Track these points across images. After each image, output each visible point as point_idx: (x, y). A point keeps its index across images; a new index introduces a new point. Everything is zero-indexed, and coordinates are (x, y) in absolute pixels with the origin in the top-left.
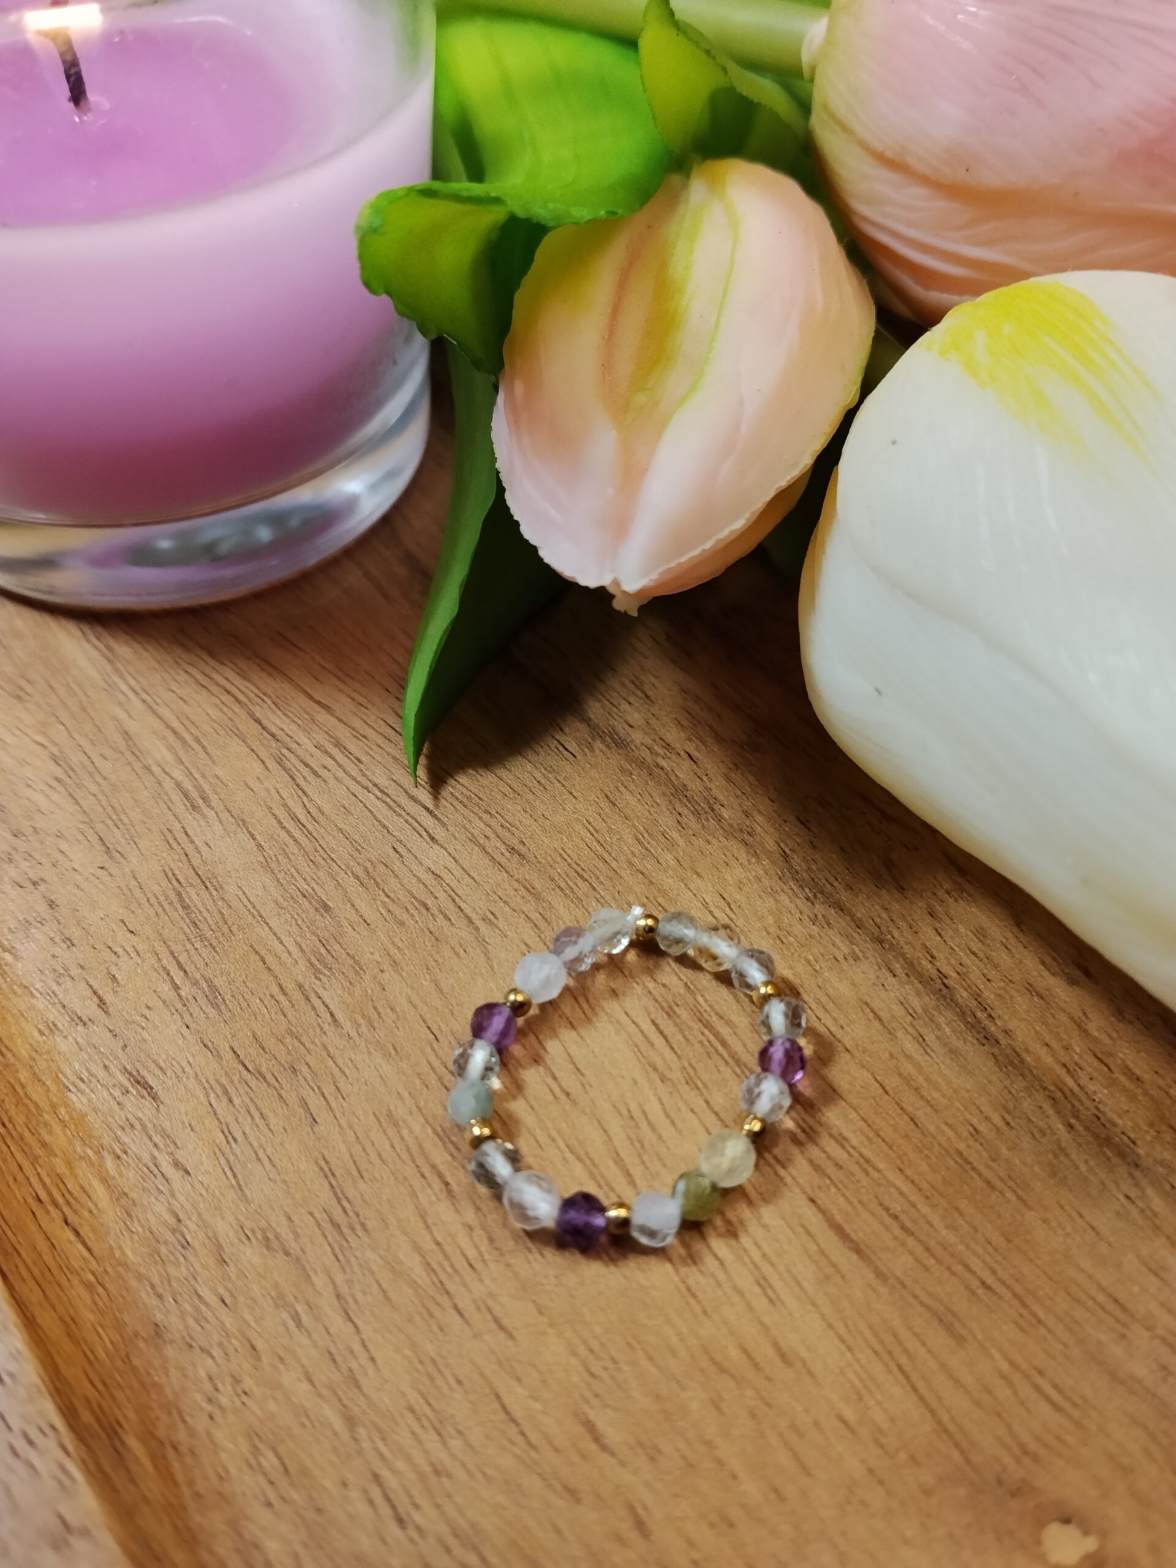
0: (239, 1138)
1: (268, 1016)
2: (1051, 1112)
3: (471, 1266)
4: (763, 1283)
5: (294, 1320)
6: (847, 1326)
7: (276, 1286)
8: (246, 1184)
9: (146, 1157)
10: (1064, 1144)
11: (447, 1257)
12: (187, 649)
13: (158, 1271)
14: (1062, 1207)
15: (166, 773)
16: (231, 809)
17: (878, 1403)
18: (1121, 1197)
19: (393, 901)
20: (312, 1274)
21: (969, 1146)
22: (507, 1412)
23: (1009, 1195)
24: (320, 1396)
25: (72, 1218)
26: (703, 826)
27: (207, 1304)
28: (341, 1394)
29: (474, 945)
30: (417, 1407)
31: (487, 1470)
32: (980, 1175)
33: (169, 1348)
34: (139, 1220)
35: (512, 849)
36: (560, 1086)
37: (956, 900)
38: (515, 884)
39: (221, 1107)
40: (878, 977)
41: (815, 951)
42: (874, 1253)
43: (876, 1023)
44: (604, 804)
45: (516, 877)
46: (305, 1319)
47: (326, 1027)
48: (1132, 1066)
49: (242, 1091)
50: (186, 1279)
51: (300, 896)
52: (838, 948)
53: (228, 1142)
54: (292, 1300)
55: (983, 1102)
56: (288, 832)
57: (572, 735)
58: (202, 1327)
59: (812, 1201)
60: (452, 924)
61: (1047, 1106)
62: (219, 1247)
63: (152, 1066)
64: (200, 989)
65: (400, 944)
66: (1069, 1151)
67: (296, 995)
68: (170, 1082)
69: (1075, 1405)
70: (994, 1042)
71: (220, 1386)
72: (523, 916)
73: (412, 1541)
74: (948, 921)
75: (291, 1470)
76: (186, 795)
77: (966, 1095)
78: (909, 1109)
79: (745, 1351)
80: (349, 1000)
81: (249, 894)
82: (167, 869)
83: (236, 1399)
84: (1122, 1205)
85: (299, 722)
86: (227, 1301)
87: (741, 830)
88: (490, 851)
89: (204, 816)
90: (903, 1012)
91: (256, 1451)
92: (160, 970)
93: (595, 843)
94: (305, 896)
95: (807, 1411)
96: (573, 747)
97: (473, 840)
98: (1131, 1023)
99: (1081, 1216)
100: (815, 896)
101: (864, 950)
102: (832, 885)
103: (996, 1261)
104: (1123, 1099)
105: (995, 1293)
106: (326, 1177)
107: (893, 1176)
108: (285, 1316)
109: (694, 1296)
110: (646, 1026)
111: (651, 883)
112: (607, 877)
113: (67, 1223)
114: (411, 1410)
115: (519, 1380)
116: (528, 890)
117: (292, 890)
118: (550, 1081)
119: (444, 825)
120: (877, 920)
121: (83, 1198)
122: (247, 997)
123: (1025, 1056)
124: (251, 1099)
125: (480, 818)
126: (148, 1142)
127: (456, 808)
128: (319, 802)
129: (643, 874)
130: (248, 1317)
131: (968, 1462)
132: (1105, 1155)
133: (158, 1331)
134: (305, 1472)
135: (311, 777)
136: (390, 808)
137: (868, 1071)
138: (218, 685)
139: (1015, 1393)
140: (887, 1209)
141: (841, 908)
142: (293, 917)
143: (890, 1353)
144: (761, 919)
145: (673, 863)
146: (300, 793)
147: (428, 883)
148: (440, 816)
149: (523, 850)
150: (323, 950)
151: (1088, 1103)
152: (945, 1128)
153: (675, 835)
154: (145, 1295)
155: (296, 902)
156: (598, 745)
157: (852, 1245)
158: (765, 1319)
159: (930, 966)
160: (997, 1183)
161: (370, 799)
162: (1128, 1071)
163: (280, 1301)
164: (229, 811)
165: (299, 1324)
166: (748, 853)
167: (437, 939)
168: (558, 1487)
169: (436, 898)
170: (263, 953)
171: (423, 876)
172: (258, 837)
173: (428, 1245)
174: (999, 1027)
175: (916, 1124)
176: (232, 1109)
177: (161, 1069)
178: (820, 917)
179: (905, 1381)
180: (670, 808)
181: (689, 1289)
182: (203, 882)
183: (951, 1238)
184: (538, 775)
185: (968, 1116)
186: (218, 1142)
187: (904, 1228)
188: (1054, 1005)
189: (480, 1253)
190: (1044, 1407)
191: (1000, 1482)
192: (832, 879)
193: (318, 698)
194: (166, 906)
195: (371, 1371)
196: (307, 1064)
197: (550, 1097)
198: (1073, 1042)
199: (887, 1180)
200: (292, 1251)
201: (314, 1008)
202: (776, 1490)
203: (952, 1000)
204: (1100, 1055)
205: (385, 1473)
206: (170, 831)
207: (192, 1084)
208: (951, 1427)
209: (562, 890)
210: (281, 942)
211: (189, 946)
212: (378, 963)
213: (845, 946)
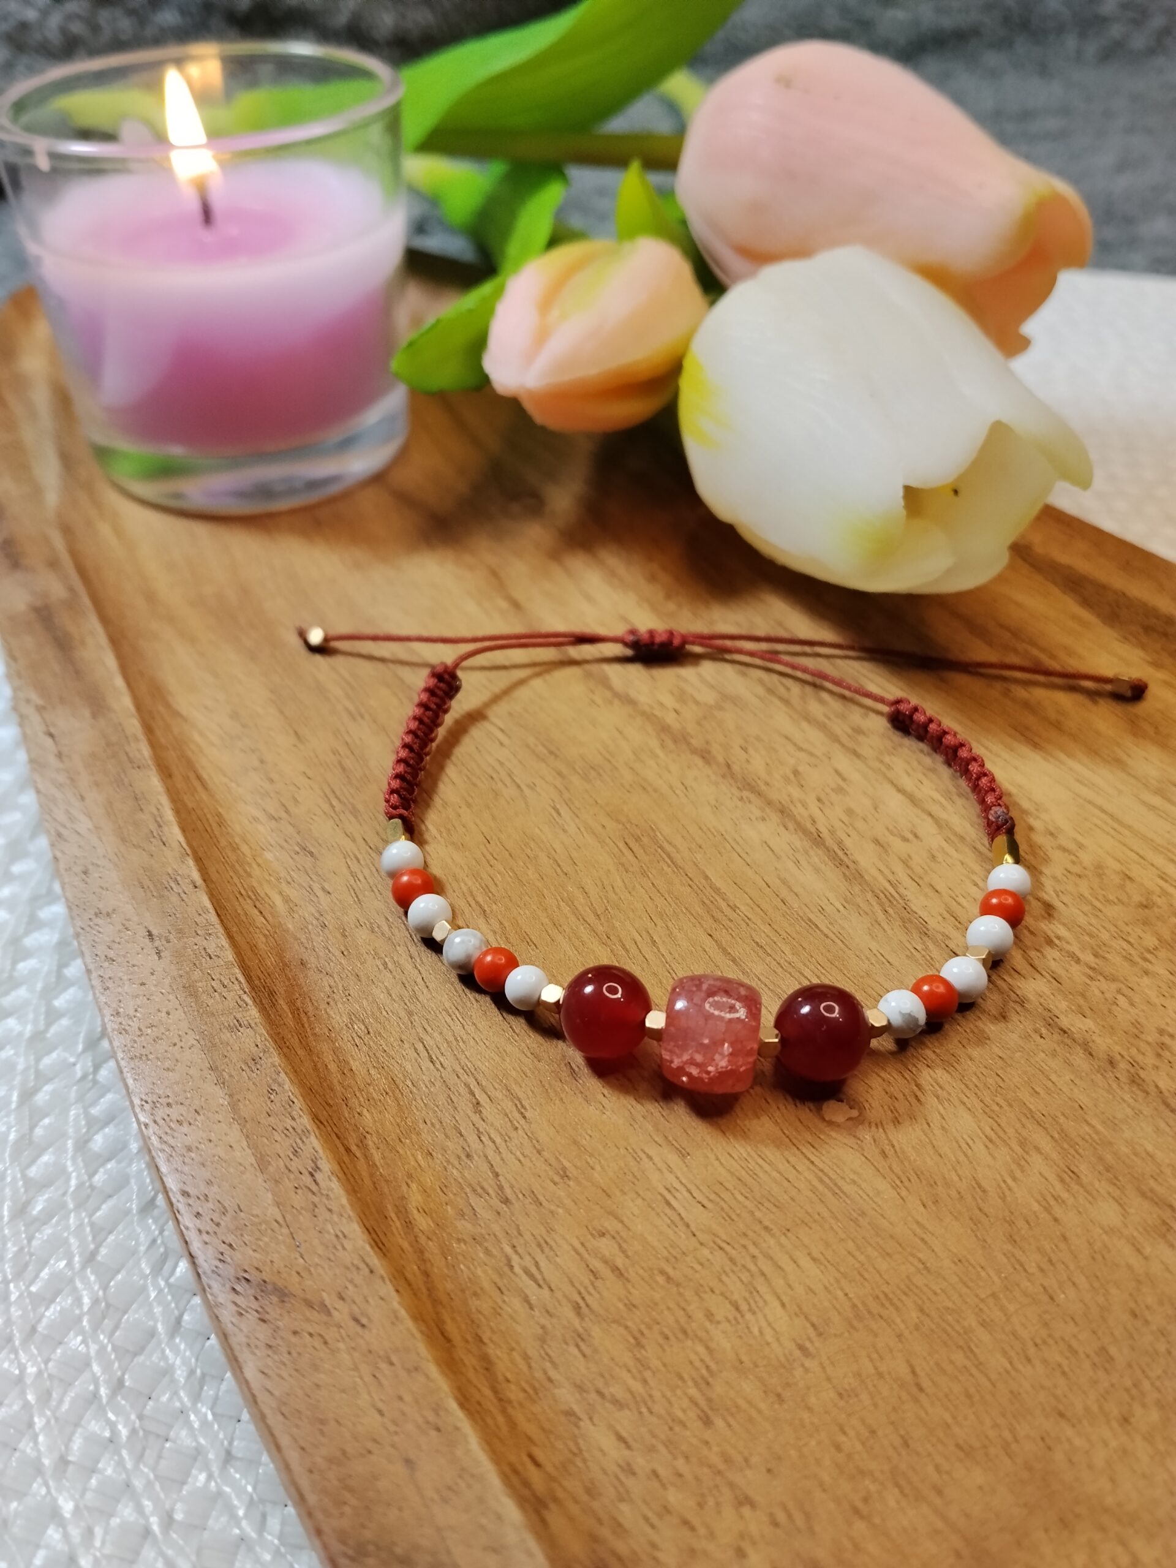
2: (874, 904)
7: (375, 948)
9: (305, 884)
10: (880, 920)
13: (306, 936)
15: (339, 702)
24: (393, 1000)
25: (258, 905)
26: (678, 748)
27: (333, 954)
28: (405, 1000)
33: (308, 970)
34: (297, 912)
36: (561, 869)
38: (551, 770)
55: (831, 896)
59: (710, 935)
73: (438, 1070)
110: (621, 845)
113: (255, 907)
118: (555, 866)
121: (267, 899)
177: (320, 844)
180: (658, 737)
182: (355, 756)
187: (766, 952)
194: (331, 766)
195: (425, 991)
199: (760, 929)
203: (822, 844)
206: (337, 729)
207: (336, 852)
211: (342, 787)
213: (758, 813)
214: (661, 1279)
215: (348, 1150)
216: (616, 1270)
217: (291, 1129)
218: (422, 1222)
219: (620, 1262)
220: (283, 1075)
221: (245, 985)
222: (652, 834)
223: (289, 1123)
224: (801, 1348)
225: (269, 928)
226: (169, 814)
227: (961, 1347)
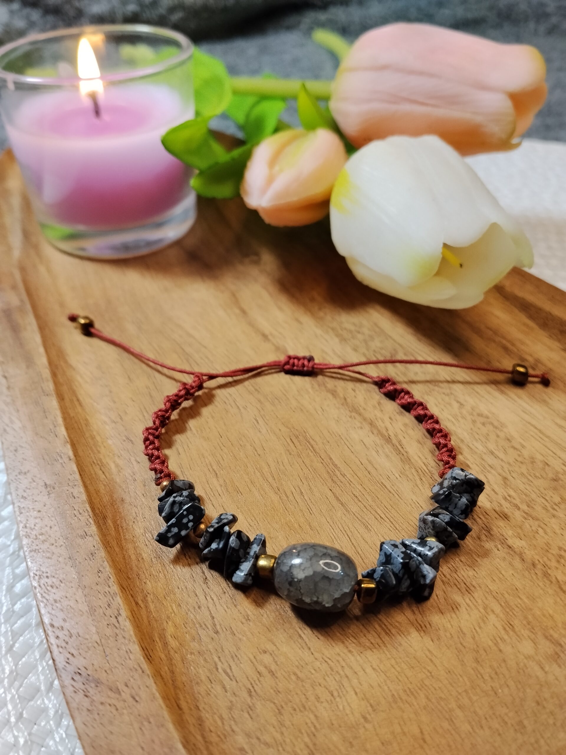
2: (416, 475)
4: (309, 509)
13: (125, 486)
25: (102, 468)
33: (125, 504)
34: (122, 473)
36: (257, 452)
38: (255, 399)
40: (368, 434)
41: (349, 425)
42: (347, 505)
43: (364, 446)
50: (133, 489)
55: (393, 470)
58: (136, 501)
59: (331, 490)
60: (232, 408)
70: (402, 455)
77: (388, 468)
78: (368, 469)
90: (373, 444)
101: (365, 426)
103: (387, 512)
105: (384, 520)
110: (289, 440)
113: (101, 469)
118: (254, 451)
121: (107, 465)
159: (386, 433)
166: (333, 397)
174: (405, 451)
175: (369, 473)
185: (388, 473)
187: (359, 500)
197: (253, 455)
199: (356, 487)
203: (391, 443)
213: (359, 425)
214: (293, 677)
215: (137, 604)
216: (271, 672)
217: (107, 592)
218: (173, 643)
219: (273, 667)
220: (106, 563)
221: (91, 513)
222: (304, 434)
223: (107, 589)
224: (365, 718)
225: (107, 481)
226: (60, 420)
227: (447, 719)
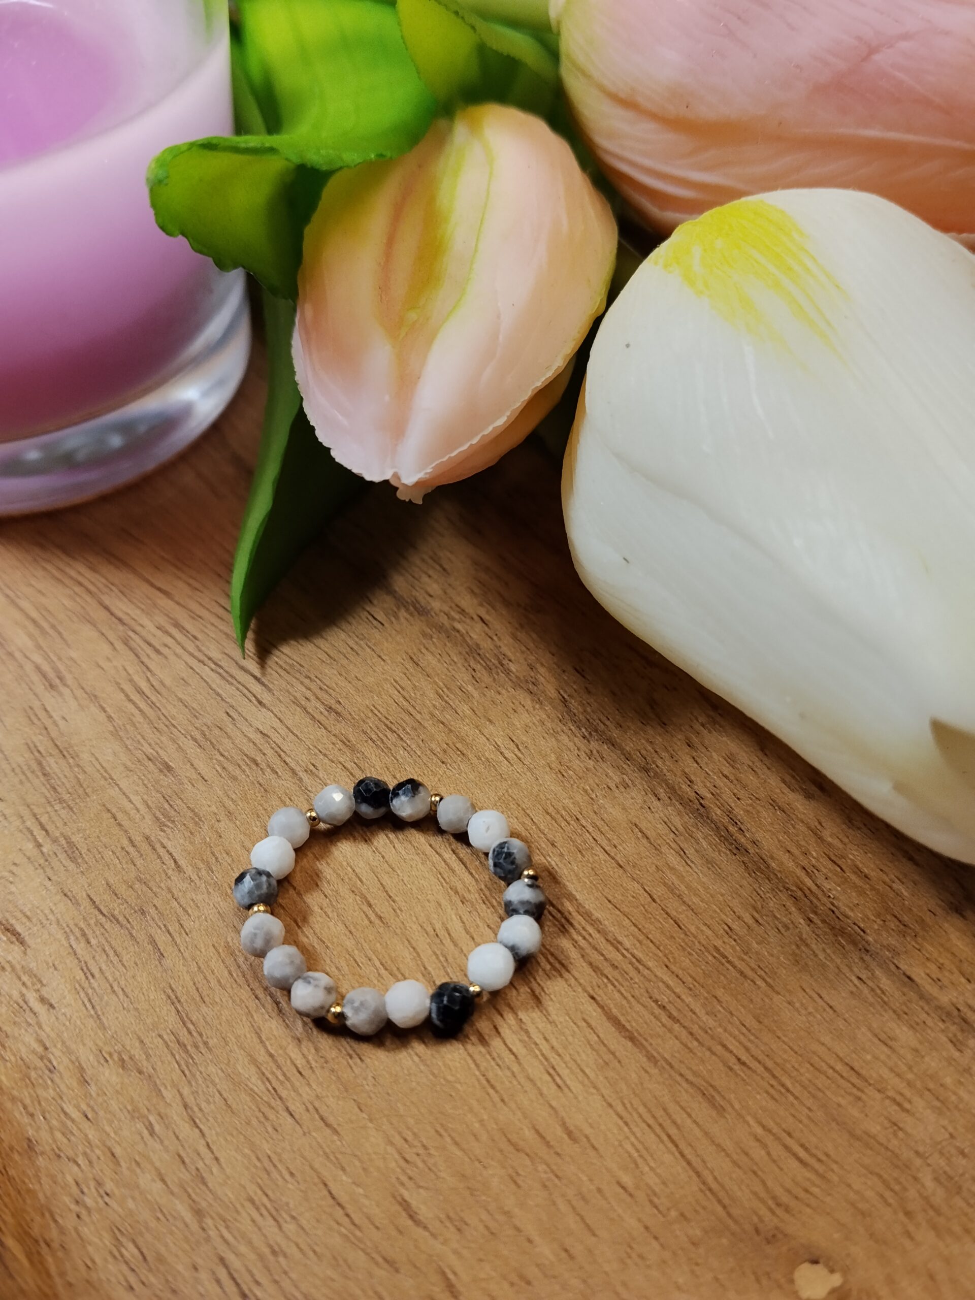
0: (97, 975)
1: (119, 866)
3: (300, 1073)
4: (551, 1071)
5: (147, 1128)
6: (624, 1104)
7: (132, 1101)
8: (103, 1014)
9: (15, 994)
10: (804, 936)
11: (279, 1067)
12: (42, 547)
13: (29, 1093)
14: (805, 991)
15: (27, 657)
16: (85, 686)
17: (651, 1168)
18: (854, 978)
19: (227, 759)
20: (162, 1089)
21: (724, 942)
22: (334, 1198)
23: (759, 982)
24: (172, 1193)
26: (494, 679)
27: (73, 1121)
28: (190, 1190)
29: (298, 794)
30: (255, 1198)
31: (317, 1249)
32: (735, 967)
33: (41, 1159)
34: (11, 1050)
35: (330, 708)
37: (710, 732)
38: (333, 738)
39: (80, 948)
40: (645, 801)
41: (591, 781)
42: (646, 1040)
43: (645, 841)
44: (409, 665)
45: (334, 732)
46: (157, 1128)
47: (170, 872)
48: (860, 866)
49: (98, 933)
50: (53, 1099)
51: (146, 760)
52: (611, 778)
53: (87, 978)
54: (146, 1111)
56: (134, 704)
57: (381, 605)
58: (69, 1140)
60: (279, 777)
61: (789, 904)
62: (81, 1069)
63: (19, 915)
64: (59, 845)
65: (234, 796)
66: (809, 942)
67: (145, 847)
68: (35, 928)
69: (819, 1160)
70: (745, 852)
71: (85, 1190)
72: (340, 766)
74: (704, 750)
75: (148, 1258)
76: (44, 676)
77: (721, 899)
78: (673, 913)
79: (537, 1132)
80: (190, 848)
81: (101, 760)
82: (29, 742)
83: (99, 1200)
84: (855, 985)
85: (143, 607)
86: (90, 1116)
87: (527, 681)
88: (310, 711)
89: (61, 694)
90: (667, 831)
91: (118, 1244)
92: (25, 831)
93: (401, 699)
94: (150, 759)
95: (591, 1180)
96: (381, 616)
97: (296, 702)
98: (859, 828)
99: (821, 997)
100: (590, 734)
101: (633, 778)
102: (604, 724)
103: (750, 1040)
104: (854, 894)
105: (749, 1068)
106: (173, 1003)
107: (661, 973)
108: (140, 1126)
109: (493, 1087)
111: (451, 731)
112: (413, 728)
114: (252, 1201)
115: (343, 1169)
116: (344, 743)
117: (139, 754)
119: (270, 690)
120: (644, 752)
122: (101, 850)
123: (770, 862)
124: (106, 939)
125: (302, 683)
126: (17, 981)
127: (280, 675)
128: (161, 676)
129: (443, 723)
130: (107, 1128)
131: (729, 1215)
132: (840, 943)
133: (30, 1145)
134: (160, 1259)
135: (153, 655)
136: (224, 678)
137: (638, 882)
138: (72, 578)
139: (769, 1154)
140: (656, 1001)
141: (612, 744)
142: (140, 778)
143: (660, 1125)
144: (544, 756)
145: (468, 712)
146: (145, 669)
147: (257, 742)
148: (266, 683)
149: (339, 709)
150: (166, 806)
151: (825, 900)
152: (704, 928)
153: (470, 688)
154: (18, 1114)
155: (143, 765)
156: (403, 613)
157: (627, 1034)
158: (554, 1103)
159: (688, 789)
160: (750, 973)
161: (206, 671)
162: (858, 871)
163: (135, 1114)
164: (83, 688)
165: (152, 1133)
166: (533, 700)
167: (266, 791)
168: (380, 1260)
169: (264, 754)
170: (114, 810)
171: (253, 736)
172: (108, 709)
173: (262, 1057)
174: (748, 839)
175: (679, 926)
176: (90, 949)
177: (28, 917)
178: (595, 752)
179: (674, 1149)
180: (466, 665)
181: (488, 1081)
182: (61, 752)
183: (711, 1022)
184: (351, 643)
185: (724, 917)
186: (78, 978)
187: (671, 1016)
188: (794, 817)
189: (308, 1062)
190: (795, 1164)
191: (757, 1231)
192: (604, 719)
193: (159, 584)
194: (29, 774)
195: (215, 1169)
196: (154, 905)
197: (366, 922)
198: (810, 848)
199: (656, 976)
200: (145, 1070)
201: (159, 857)
202: (566, 1251)
203: (708, 818)
204: (833, 858)
205: (230, 1257)
206: (31, 708)
207: (54, 928)
208: (714, 1186)
209: (374, 742)
210: (130, 801)
211: (49, 809)
212: (215, 814)
